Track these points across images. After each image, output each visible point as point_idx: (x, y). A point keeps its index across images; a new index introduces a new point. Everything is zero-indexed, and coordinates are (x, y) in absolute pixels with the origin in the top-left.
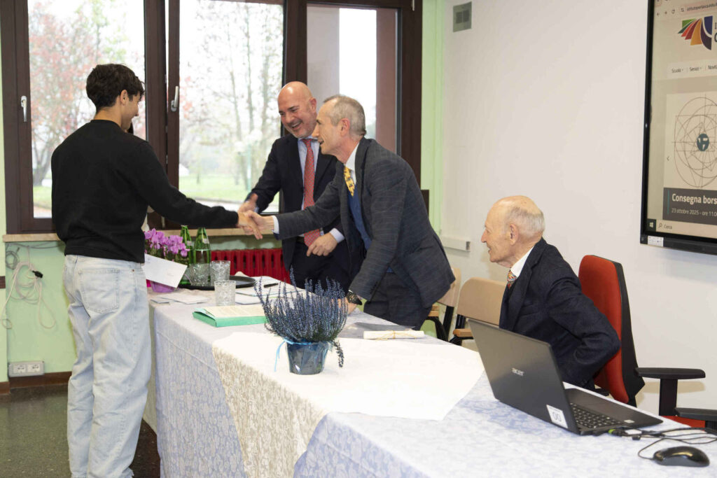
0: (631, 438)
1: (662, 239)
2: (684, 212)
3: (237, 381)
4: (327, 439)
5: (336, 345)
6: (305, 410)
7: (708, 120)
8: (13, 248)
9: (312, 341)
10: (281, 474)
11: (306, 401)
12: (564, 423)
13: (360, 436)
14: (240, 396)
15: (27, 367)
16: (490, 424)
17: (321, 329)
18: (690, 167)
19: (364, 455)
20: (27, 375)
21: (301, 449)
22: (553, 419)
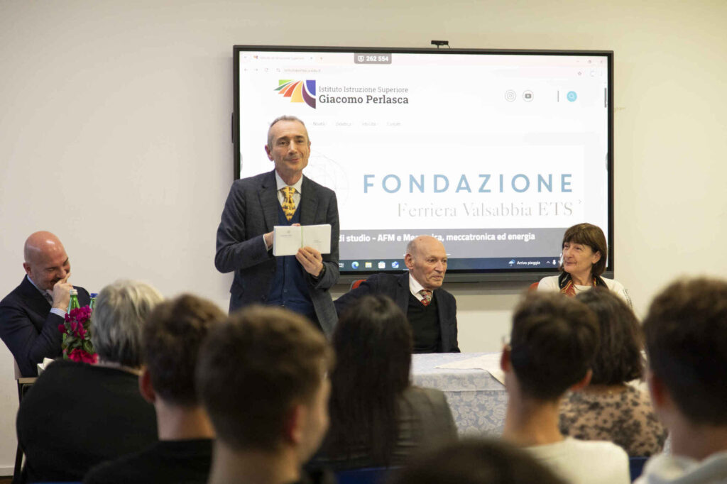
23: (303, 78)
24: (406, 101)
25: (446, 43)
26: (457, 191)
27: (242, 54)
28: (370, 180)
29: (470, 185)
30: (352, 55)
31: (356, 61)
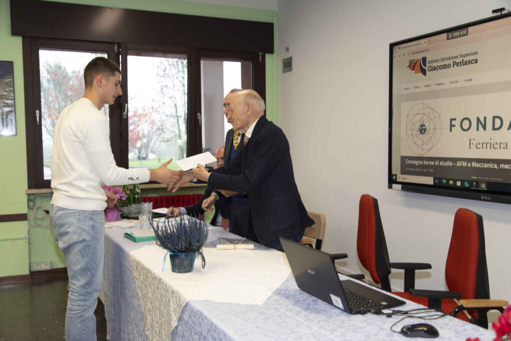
0: (385, 316)
1: (401, 186)
2: (413, 169)
3: (142, 277)
4: (189, 318)
5: (200, 254)
6: (176, 298)
7: (425, 117)
8: (32, 197)
9: (185, 252)
10: (165, 338)
11: (177, 292)
12: (341, 306)
13: (206, 317)
14: (143, 286)
15: (41, 266)
16: (294, 307)
17: (190, 244)
18: (415, 144)
19: (209, 331)
20: (42, 270)
21: (174, 324)
22: (334, 303)
23: (419, 57)
24: (476, 61)
27: (394, 49)
28: (453, 123)
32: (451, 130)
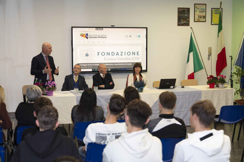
2: (83, 67)
7: (88, 51)
18: (84, 59)
23: (85, 33)
24: (106, 37)
25: (114, 26)
26: (116, 55)
27: (73, 28)
28: (99, 53)
29: (119, 54)
30: (95, 28)
31: (96, 30)
32: (98, 55)
